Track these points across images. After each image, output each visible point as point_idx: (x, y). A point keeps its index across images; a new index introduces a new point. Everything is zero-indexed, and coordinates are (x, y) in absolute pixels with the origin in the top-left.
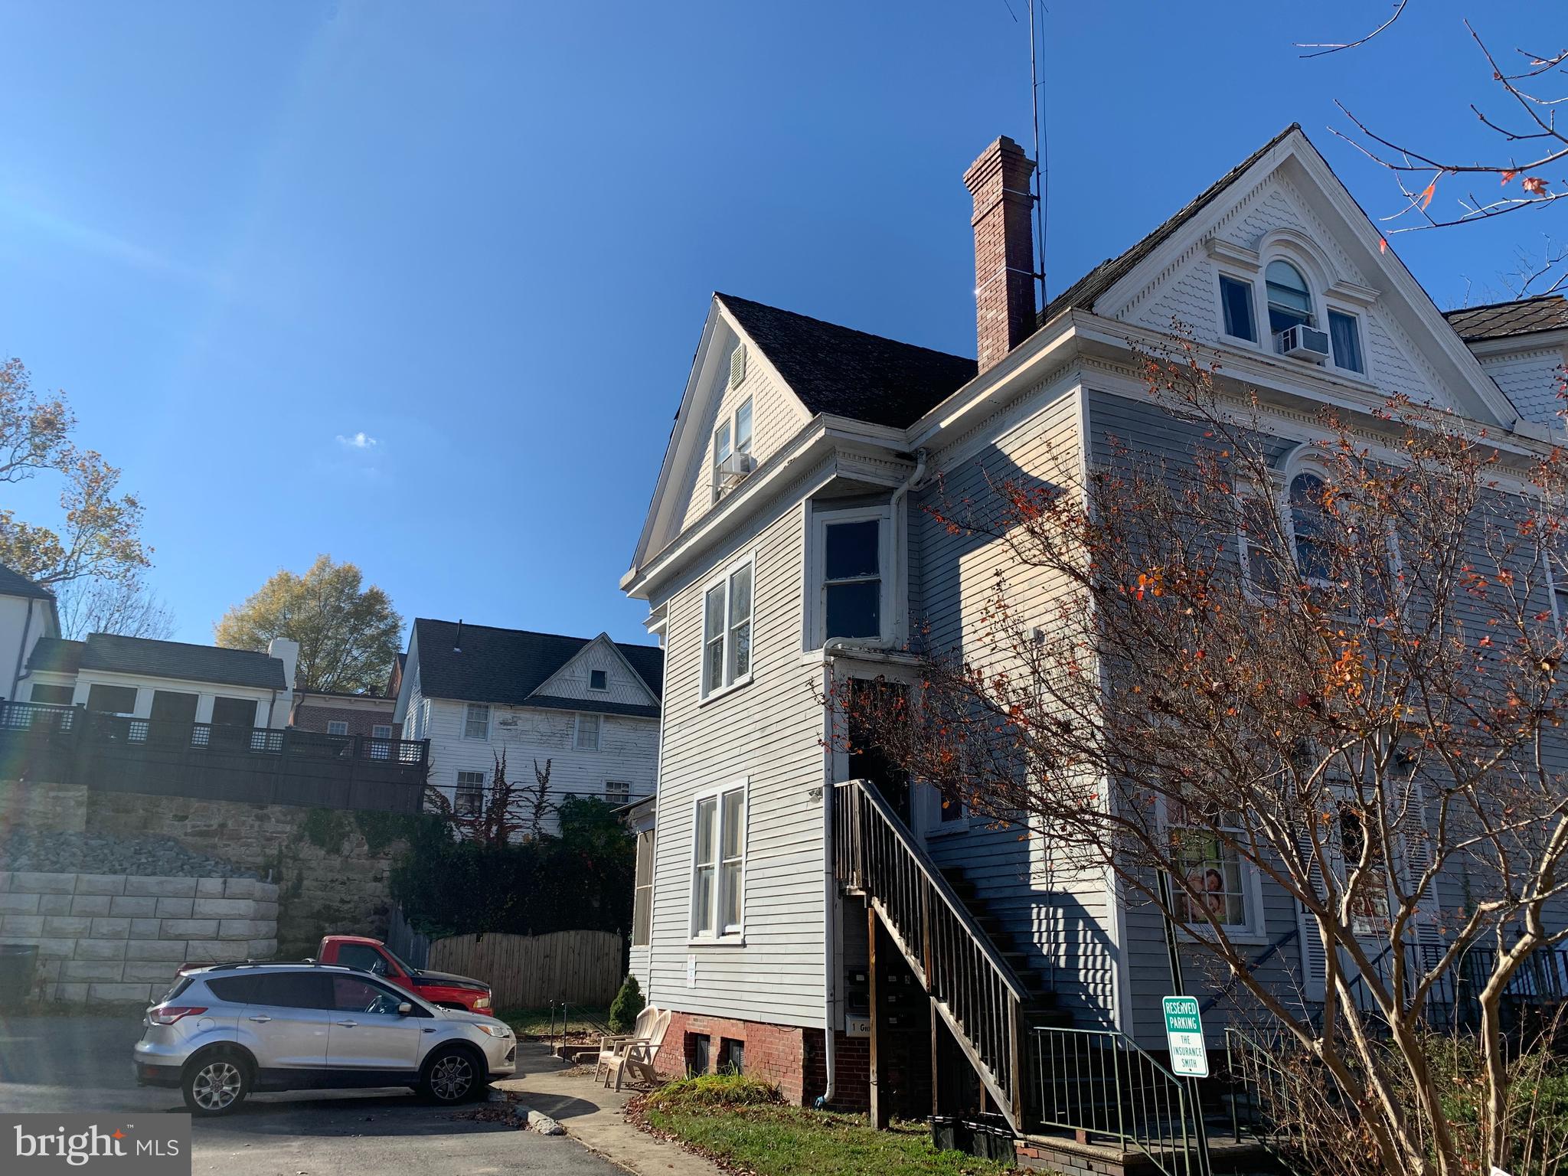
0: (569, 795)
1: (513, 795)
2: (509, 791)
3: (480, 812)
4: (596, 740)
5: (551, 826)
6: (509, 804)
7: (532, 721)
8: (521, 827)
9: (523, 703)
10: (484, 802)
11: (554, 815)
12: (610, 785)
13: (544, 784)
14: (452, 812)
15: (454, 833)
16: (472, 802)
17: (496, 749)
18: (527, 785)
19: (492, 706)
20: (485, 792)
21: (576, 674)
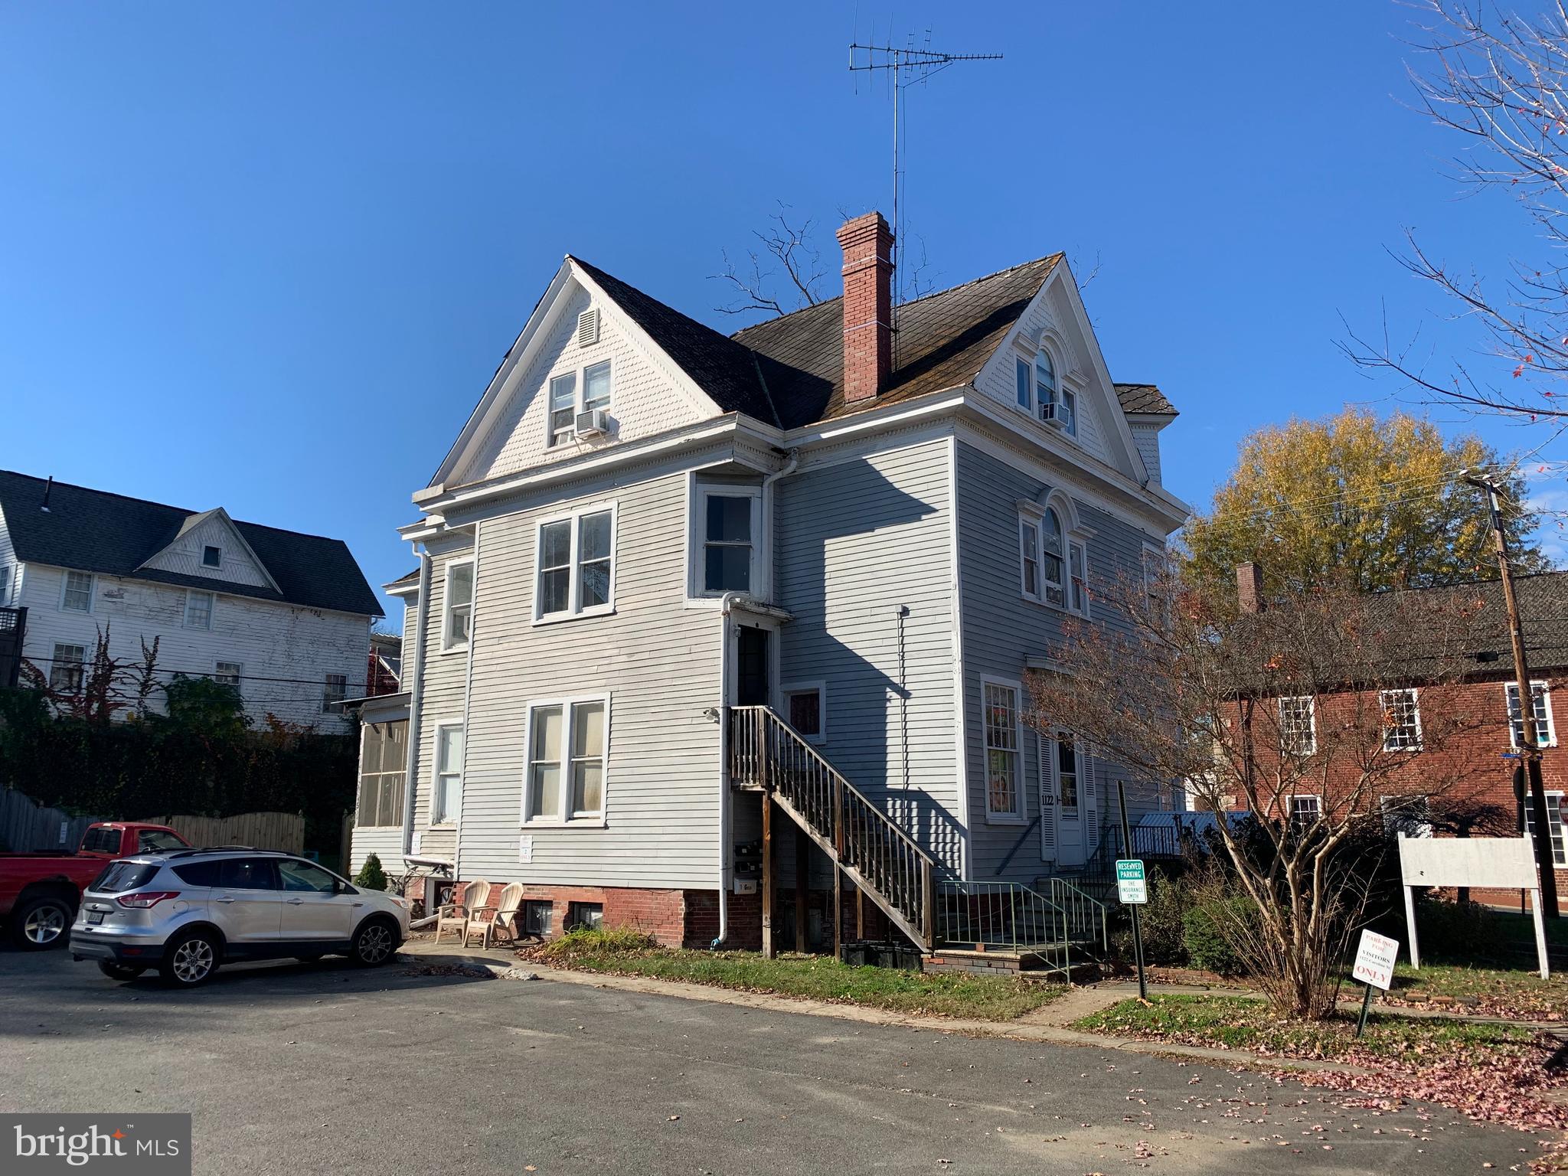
0: (176, 675)
1: (116, 671)
2: (112, 666)
3: (79, 687)
4: (208, 618)
5: (157, 705)
6: (113, 680)
7: (139, 594)
8: (124, 705)
9: (133, 576)
10: (84, 677)
11: (163, 694)
12: (220, 665)
13: (151, 661)
14: (48, 686)
15: (50, 709)
16: (71, 677)
17: (99, 622)
18: (132, 662)
19: (96, 575)
20: (86, 667)
21: (189, 549)
